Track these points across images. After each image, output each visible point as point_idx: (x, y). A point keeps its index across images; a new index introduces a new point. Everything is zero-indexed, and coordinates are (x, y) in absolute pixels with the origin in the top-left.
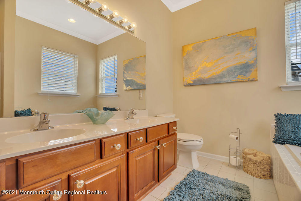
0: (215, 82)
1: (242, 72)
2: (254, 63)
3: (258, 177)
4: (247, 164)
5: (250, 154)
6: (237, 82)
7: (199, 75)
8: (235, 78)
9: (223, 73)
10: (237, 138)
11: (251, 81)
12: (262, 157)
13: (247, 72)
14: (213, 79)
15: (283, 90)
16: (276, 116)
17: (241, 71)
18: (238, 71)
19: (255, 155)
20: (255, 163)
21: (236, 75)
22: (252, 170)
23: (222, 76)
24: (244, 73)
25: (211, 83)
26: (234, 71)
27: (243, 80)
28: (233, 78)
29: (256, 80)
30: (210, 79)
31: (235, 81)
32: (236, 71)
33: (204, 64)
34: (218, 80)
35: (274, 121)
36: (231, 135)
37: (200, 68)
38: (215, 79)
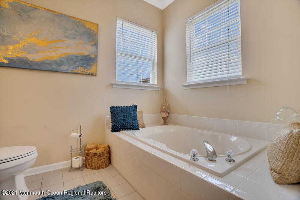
0: (50, 69)
1: (83, 64)
2: (94, 58)
3: (102, 168)
4: (91, 160)
5: (92, 149)
6: (77, 73)
7: (22, 53)
8: (76, 68)
9: (61, 59)
10: (80, 136)
11: (91, 75)
12: (103, 147)
13: (88, 65)
14: (48, 64)
15: (114, 86)
16: (111, 108)
17: (82, 62)
18: (79, 62)
19: (97, 148)
20: (99, 156)
21: (76, 65)
22: (96, 164)
23: (60, 63)
24: (85, 65)
25: (44, 68)
26: (75, 60)
27: (84, 73)
28: (73, 68)
29: (95, 75)
30: (42, 63)
31: (75, 72)
32: (77, 61)
33: (33, 39)
34: (55, 67)
35: (110, 113)
36: (73, 134)
37: (24, 43)
38: (50, 64)
